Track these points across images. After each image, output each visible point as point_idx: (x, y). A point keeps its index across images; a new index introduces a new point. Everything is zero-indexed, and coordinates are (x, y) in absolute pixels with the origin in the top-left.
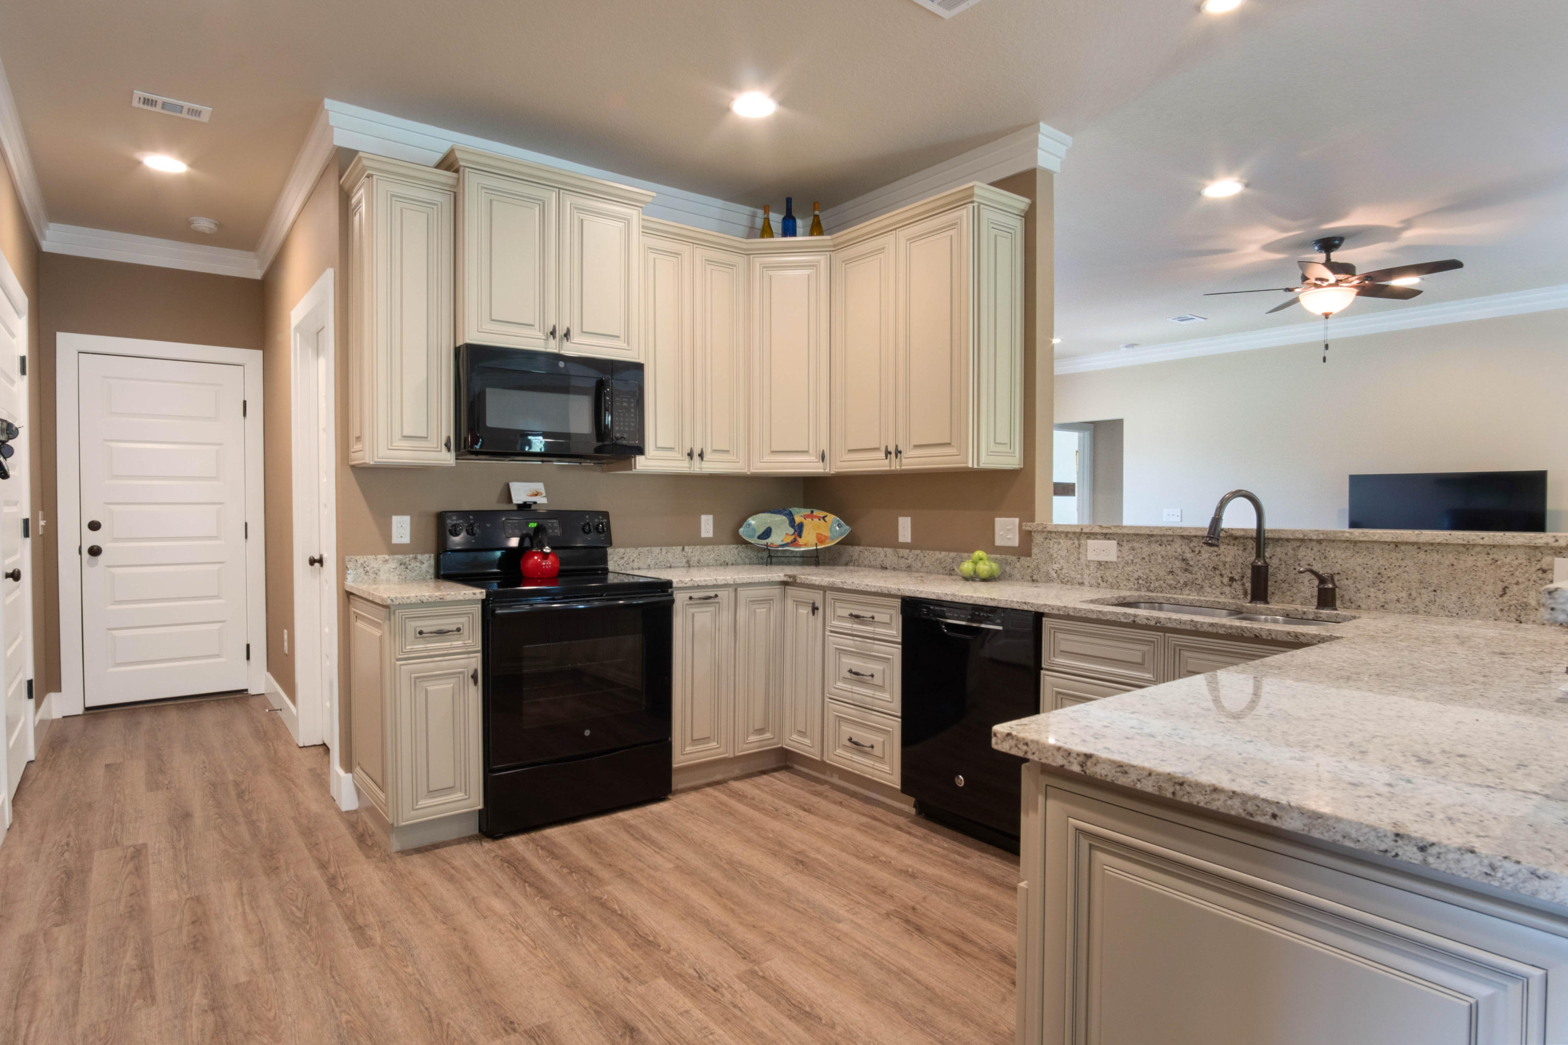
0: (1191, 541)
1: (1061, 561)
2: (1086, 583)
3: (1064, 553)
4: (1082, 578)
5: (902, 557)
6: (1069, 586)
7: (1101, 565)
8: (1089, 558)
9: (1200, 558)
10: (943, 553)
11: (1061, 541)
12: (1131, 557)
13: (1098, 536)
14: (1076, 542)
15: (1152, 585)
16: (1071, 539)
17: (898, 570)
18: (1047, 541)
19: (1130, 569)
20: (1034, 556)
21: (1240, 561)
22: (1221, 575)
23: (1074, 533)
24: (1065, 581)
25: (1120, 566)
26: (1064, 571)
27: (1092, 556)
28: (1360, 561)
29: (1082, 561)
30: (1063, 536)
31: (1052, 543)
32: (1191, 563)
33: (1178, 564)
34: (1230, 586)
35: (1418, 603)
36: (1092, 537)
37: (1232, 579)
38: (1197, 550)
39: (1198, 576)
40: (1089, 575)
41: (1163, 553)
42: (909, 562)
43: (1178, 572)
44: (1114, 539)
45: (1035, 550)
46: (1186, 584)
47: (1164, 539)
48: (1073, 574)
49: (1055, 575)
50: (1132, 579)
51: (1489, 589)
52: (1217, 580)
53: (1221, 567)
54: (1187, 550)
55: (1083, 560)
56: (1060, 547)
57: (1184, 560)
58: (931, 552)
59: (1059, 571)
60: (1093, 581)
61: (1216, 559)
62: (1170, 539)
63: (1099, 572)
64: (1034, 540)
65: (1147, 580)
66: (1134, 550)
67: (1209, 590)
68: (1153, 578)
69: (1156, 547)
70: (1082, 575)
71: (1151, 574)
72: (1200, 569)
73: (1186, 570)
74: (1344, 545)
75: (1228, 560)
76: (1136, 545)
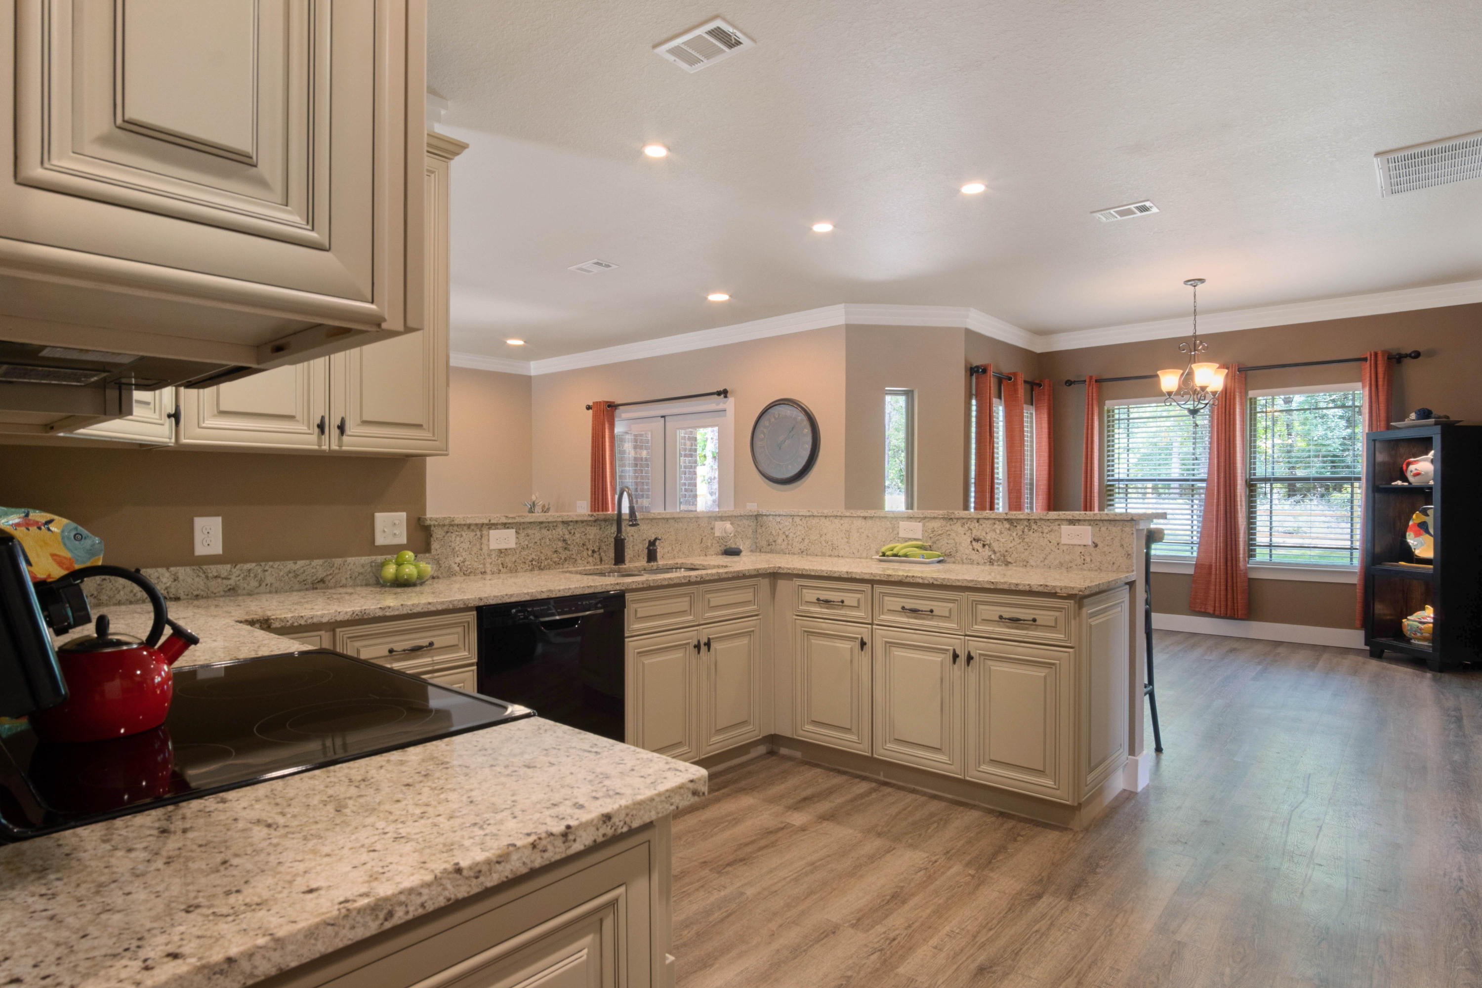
0: (569, 525)
1: (464, 554)
2: (488, 571)
3: (466, 545)
4: (484, 567)
5: (216, 577)
6: (472, 577)
7: (501, 553)
8: (491, 547)
9: (574, 538)
10: (301, 563)
11: (464, 534)
12: (526, 543)
13: (499, 526)
14: (478, 533)
15: (543, 564)
16: (473, 530)
17: (207, 597)
18: (448, 534)
19: (525, 553)
20: (433, 552)
21: (598, 537)
22: (587, 549)
23: (476, 525)
24: (467, 573)
25: (518, 552)
26: (467, 563)
27: (494, 545)
28: (654, 531)
29: (484, 551)
30: (465, 528)
31: (454, 536)
32: (569, 542)
33: (560, 544)
34: (593, 556)
35: (675, 552)
36: (493, 527)
37: (594, 552)
38: (572, 531)
39: (574, 552)
40: (491, 563)
41: (550, 536)
42: (232, 582)
43: (560, 550)
44: (513, 528)
45: (435, 545)
46: (565, 560)
47: (551, 525)
48: (476, 565)
49: (457, 569)
50: (527, 562)
51: (697, 540)
52: (585, 553)
53: (587, 543)
54: (566, 533)
55: (485, 548)
56: (462, 539)
57: (564, 540)
58: (277, 563)
59: (462, 564)
60: (495, 569)
61: (584, 537)
62: (555, 524)
63: (500, 559)
64: (434, 535)
65: (539, 561)
66: (528, 536)
67: (580, 561)
68: (543, 558)
69: (544, 531)
70: (484, 564)
71: (542, 555)
72: (574, 546)
73: (566, 549)
74: (647, 522)
75: (591, 537)
76: (530, 532)
